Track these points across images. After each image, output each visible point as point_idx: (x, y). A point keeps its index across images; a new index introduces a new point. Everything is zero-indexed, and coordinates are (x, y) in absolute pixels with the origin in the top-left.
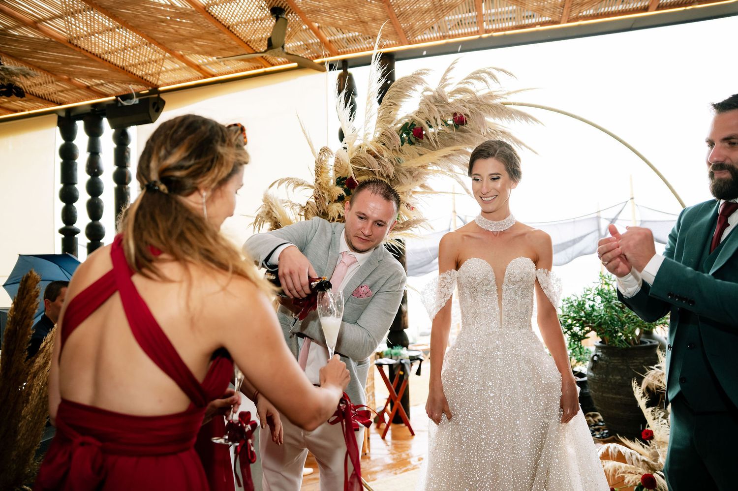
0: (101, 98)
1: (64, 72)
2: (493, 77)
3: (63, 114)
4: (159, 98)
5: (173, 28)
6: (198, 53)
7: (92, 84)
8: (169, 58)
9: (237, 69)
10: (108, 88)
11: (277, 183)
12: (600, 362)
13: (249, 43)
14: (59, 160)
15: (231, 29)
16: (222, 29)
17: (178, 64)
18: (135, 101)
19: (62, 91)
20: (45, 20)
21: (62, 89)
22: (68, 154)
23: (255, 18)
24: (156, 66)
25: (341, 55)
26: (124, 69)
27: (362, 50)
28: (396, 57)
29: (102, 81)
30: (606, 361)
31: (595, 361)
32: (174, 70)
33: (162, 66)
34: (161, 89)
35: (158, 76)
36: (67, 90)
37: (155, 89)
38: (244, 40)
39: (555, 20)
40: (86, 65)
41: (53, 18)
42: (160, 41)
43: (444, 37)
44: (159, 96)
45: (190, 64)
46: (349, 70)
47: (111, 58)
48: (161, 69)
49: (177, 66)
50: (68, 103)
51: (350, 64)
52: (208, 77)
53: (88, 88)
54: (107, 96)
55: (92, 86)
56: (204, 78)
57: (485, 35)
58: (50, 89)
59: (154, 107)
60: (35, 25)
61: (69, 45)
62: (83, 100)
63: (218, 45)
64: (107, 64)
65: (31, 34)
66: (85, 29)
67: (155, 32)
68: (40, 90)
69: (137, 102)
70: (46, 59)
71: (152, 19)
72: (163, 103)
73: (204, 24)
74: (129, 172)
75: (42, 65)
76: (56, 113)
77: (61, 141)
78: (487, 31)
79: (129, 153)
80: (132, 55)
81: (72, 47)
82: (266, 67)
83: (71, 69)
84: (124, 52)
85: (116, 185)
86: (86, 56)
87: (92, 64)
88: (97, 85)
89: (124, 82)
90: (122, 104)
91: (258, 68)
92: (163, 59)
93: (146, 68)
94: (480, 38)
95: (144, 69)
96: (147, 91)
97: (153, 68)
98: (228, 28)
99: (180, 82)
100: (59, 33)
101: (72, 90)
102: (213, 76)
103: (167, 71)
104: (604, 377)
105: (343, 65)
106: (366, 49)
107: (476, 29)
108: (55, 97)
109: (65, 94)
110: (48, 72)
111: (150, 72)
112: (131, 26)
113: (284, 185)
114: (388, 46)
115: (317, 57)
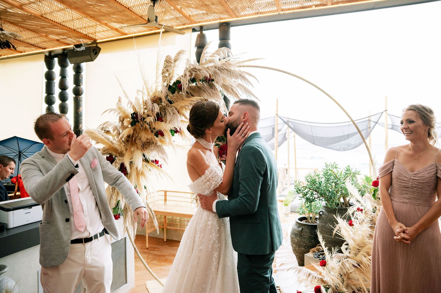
0: (66, 46)
1: (43, 32)
3: (47, 54)
4: (97, 47)
5: (97, 9)
6: (114, 22)
7: (60, 38)
8: (99, 25)
9: (139, 31)
10: (69, 41)
11: (109, 110)
12: (323, 216)
13: (142, 17)
14: (45, 80)
15: (130, 9)
16: (125, 9)
17: (105, 28)
18: (84, 48)
19: (44, 42)
20: (26, 4)
21: (44, 41)
22: (49, 77)
23: (143, 3)
24: (93, 29)
25: (198, 23)
26: (75, 30)
27: (210, 21)
28: (231, 25)
29: (65, 37)
30: (326, 215)
31: (321, 214)
32: (104, 31)
33: (96, 29)
34: (98, 41)
35: (95, 34)
36: (47, 41)
37: (95, 42)
38: (139, 15)
39: (324, 4)
40: (54, 28)
41: (30, 3)
42: (92, 16)
43: (258, 13)
44: (97, 45)
45: (112, 28)
46: (204, 32)
47: (66, 24)
48: (96, 31)
50: (49, 48)
51: (204, 28)
52: (123, 35)
53: (58, 40)
54: (69, 45)
55: (60, 39)
56: (121, 36)
57: (282, 12)
58: (37, 40)
59: (93, 52)
60: (21, 7)
61: (41, 18)
62: (57, 47)
63: (125, 18)
64: (65, 28)
65: (20, 12)
66: (48, 9)
67: (88, 11)
68: (32, 41)
69: (84, 49)
70: (31, 25)
71: (85, 4)
72: (100, 49)
73: (114, 7)
74: (81, 89)
75: (30, 28)
76: (44, 54)
77: (46, 70)
78: (282, 10)
79: (82, 78)
80: (77, 22)
81: (43, 19)
82: (155, 30)
83: (46, 30)
84: (73, 22)
85: (74, 96)
86: (52, 23)
87: (57, 28)
88: (63, 39)
89: (76, 38)
90: (76, 50)
91: (151, 30)
92: (96, 25)
93: (87, 30)
94: (279, 14)
95: (86, 30)
96: (91, 42)
97: (91, 30)
98: (128, 9)
99: (108, 38)
100: (35, 11)
101: (49, 41)
102: (126, 34)
103: (100, 32)
104: (324, 225)
105: (200, 29)
106: (212, 20)
107: (276, 9)
108: (41, 45)
109: (46, 43)
110: (34, 32)
111: (90, 32)
112: (73, 7)
113: (113, 112)
114: (224, 18)
115: (184, 25)
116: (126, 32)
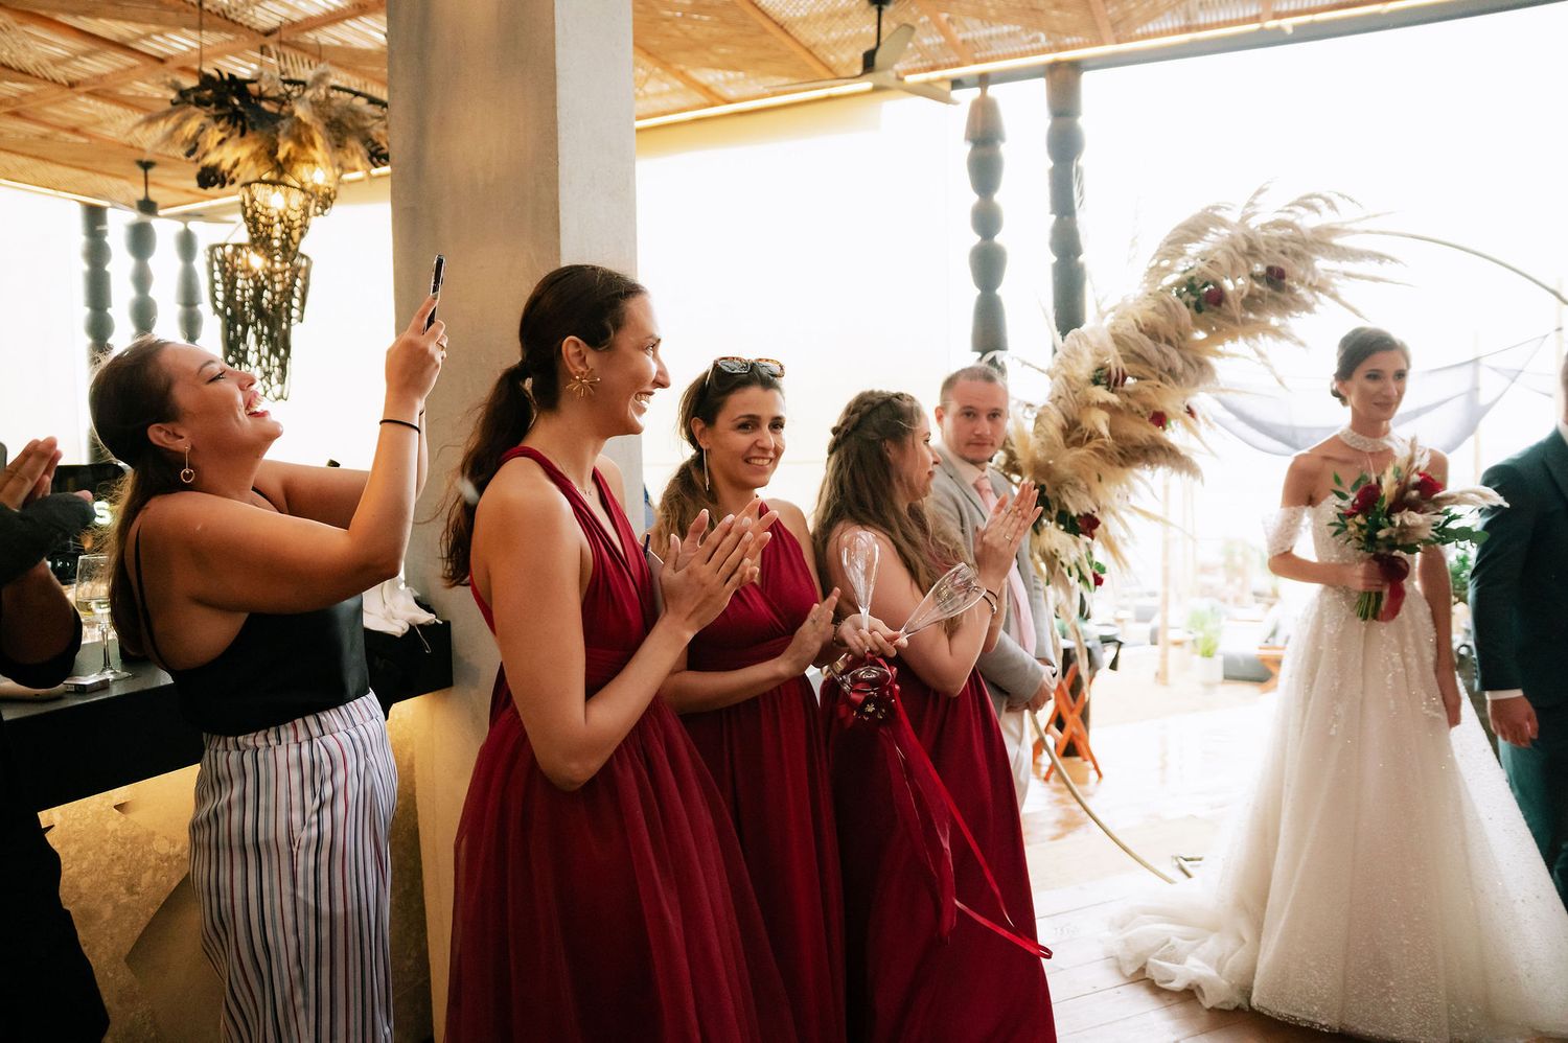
2: (1332, 205)
5: (680, 30)
6: (713, 66)
8: (659, 76)
15: (786, 27)
16: (771, 28)
17: (670, 84)
27: (1023, 55)
28: (1084, 66)
32: (660, 94)
33: (640, 89)
38: (806, 44)
43: (1188, 29)
45: (693, 84)
49: (666, 87)
51: (995, 78)
52: (720, 106)
56: (712, 105)
57: (1270, 24)
63: (753, 53)
67: (648, 37)
78: (1278, 16)
94: (1262, 29)
98: (782, 26)
99: (665, 114)
102: (729, 102)
103: (646, 96)
105: (980, 79)
106: (1030, 52)
107: (1254, 12)
114: (1073, 47)
115: (933, 69)
116: (732, 93)
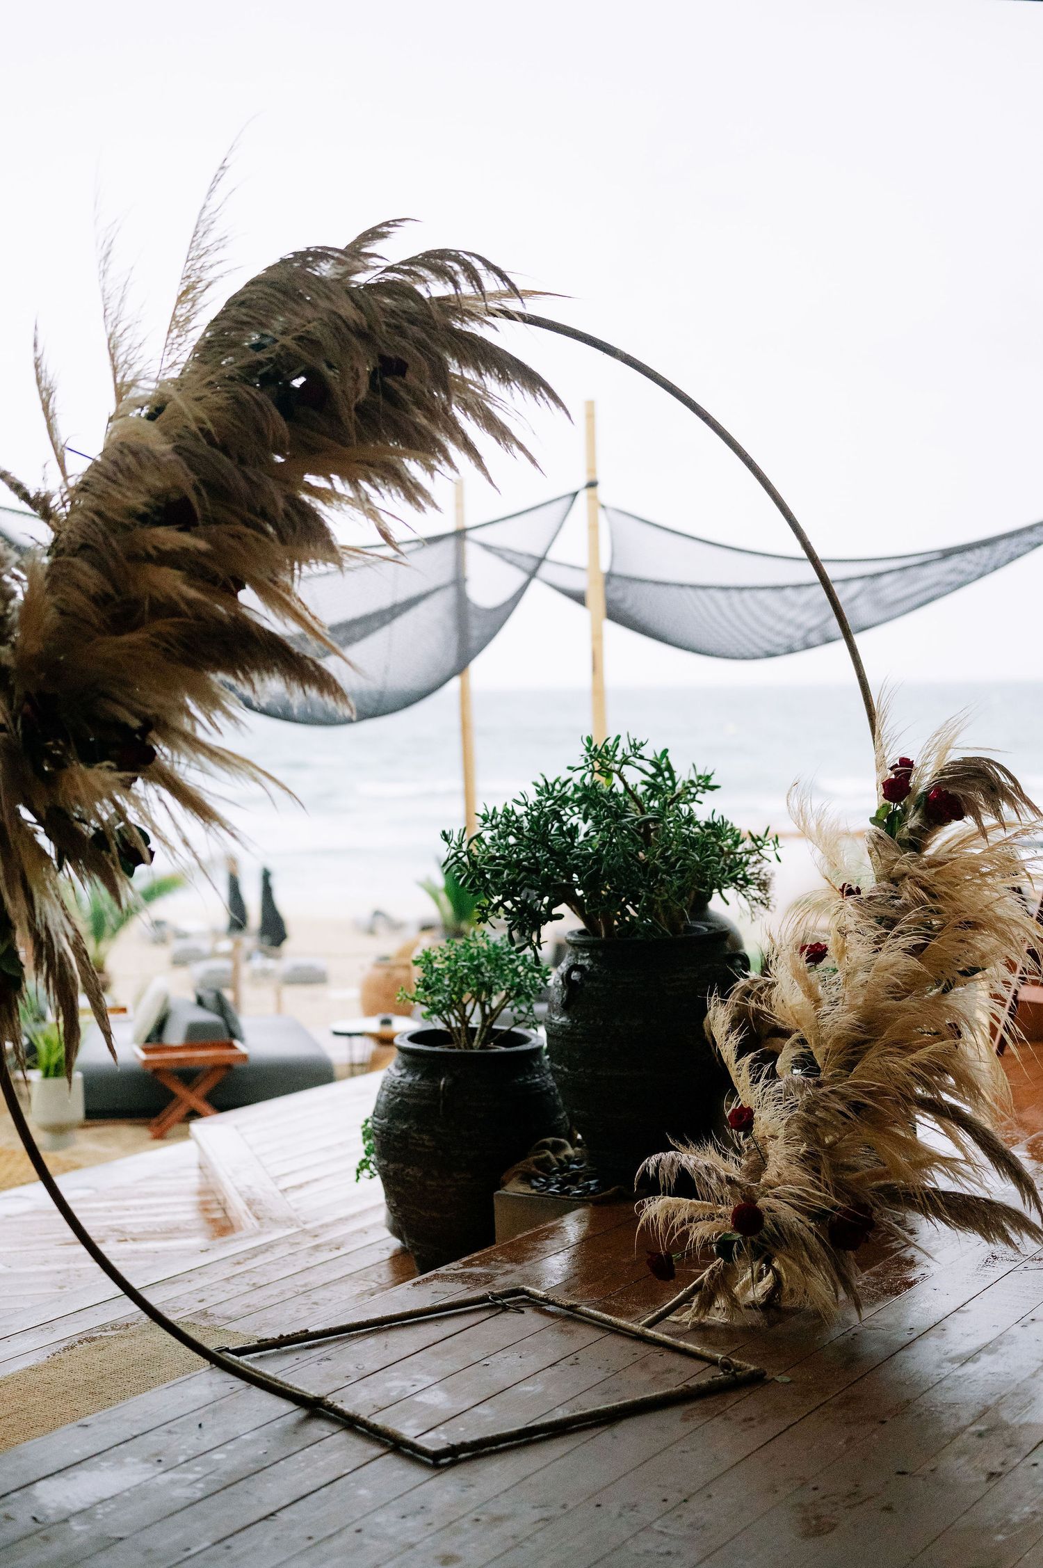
2: (474, 277)
30: (605, 981)
31: (574, 983)
104: (600, 1024)
